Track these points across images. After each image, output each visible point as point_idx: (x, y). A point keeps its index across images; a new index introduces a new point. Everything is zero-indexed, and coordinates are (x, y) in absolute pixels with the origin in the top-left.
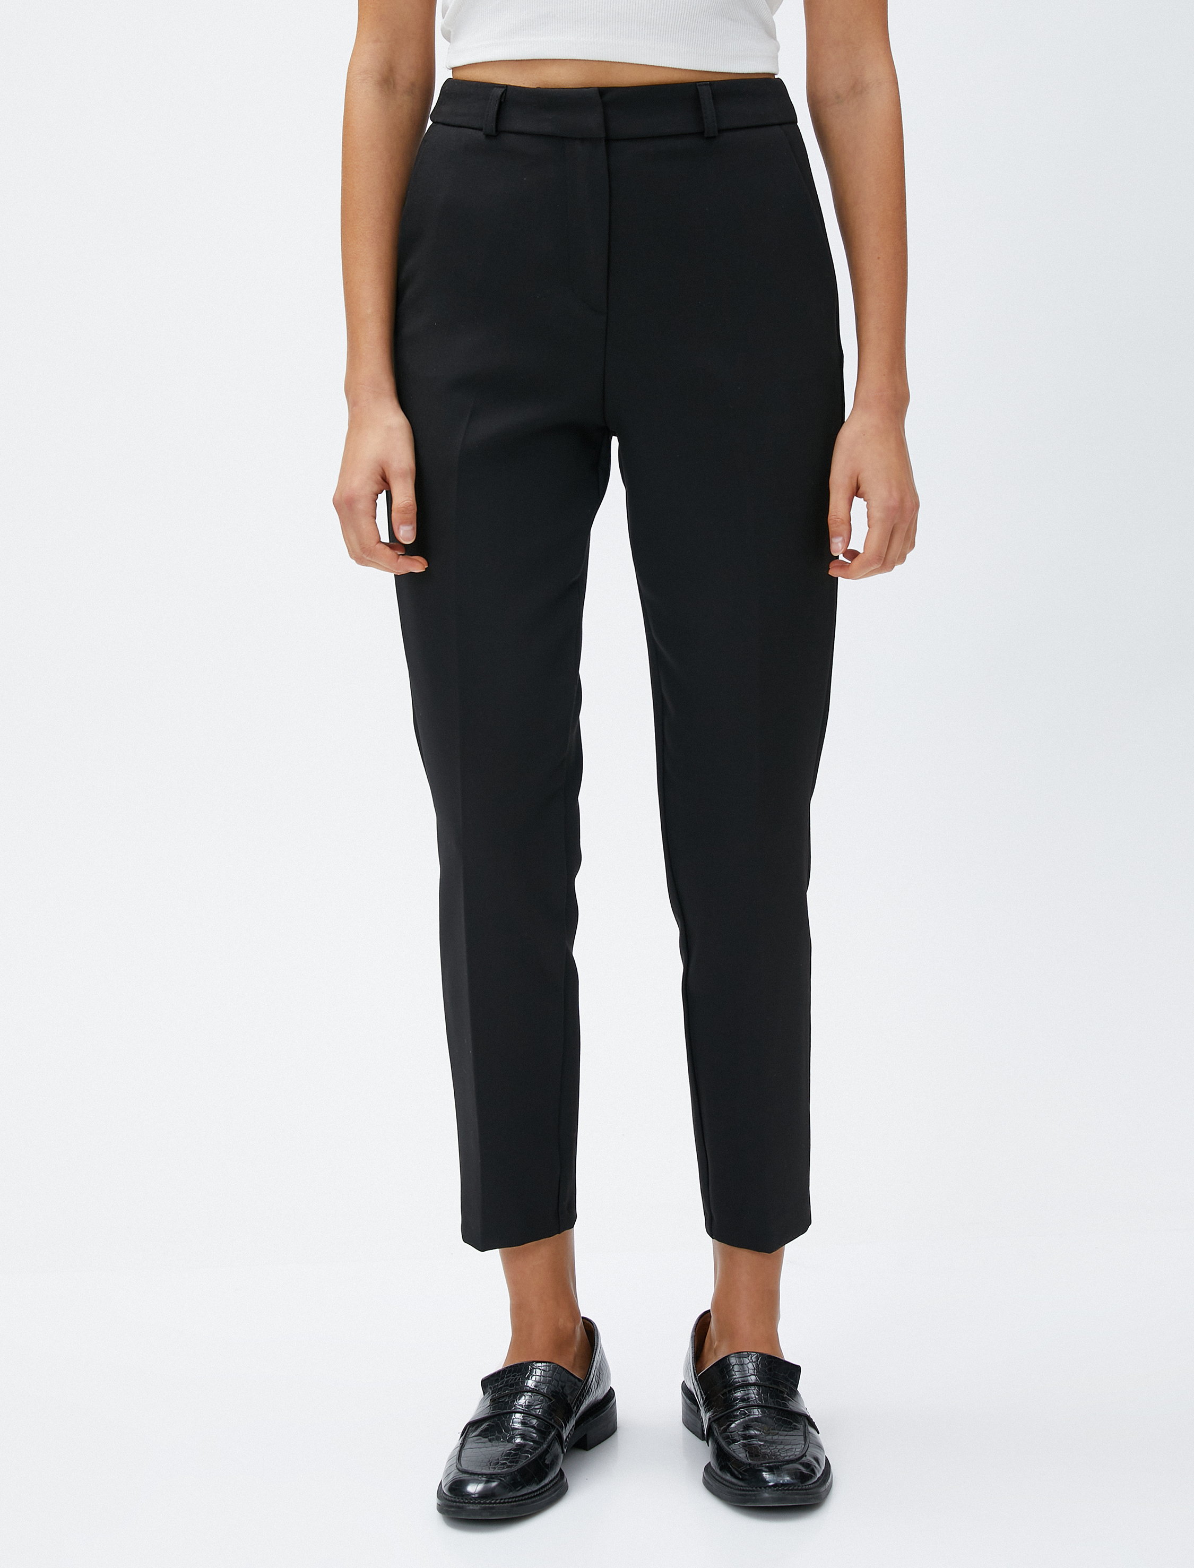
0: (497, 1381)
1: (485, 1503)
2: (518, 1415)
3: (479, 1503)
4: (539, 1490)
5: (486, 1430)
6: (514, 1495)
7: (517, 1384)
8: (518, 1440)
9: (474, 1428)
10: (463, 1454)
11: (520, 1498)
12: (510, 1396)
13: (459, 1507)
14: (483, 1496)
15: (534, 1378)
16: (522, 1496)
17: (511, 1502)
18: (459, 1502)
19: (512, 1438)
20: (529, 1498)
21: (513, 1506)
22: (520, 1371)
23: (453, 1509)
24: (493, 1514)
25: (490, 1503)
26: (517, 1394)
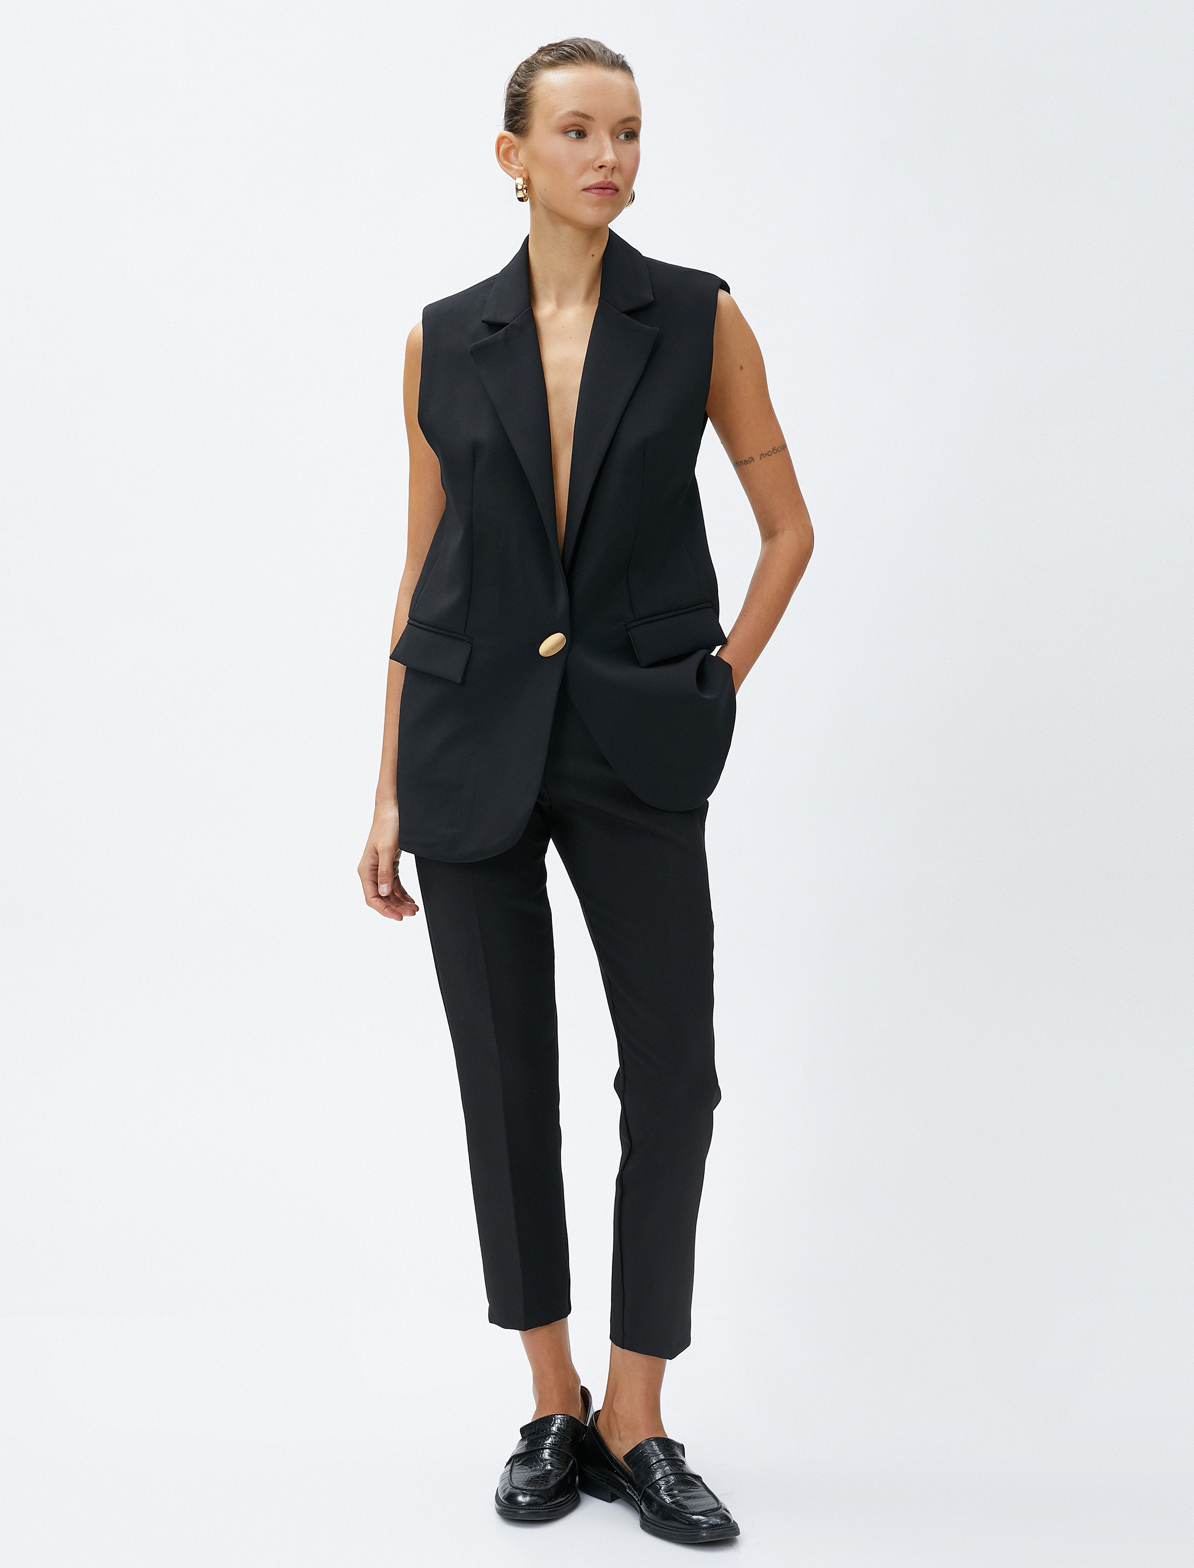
0: (531, 1428)
1: (528, 1509)
2: (547, 1450)
3: (525, 1509)
4: (564, 1500)
5: (526, 1461)
6: (550, 1504)
7: (546, 1430)
8: (549, 1467)
9: (517, 1460)
10: (512, 1477)
11: (554, 1506)
12: (542, 1438)
13: (513, 1512)
14: (529, 1504)
15: (557, 1425)
16: (555, 1504)
17: (549, 1508)
18: (515, 1508)
19: (545, 1466)
20: (559, 1506)
21: (550, 1511)
22: (547, 1421)
23: (510, 1513)
24: (538, 1517)
25: (536, 1509)
26: (546, 1436)
